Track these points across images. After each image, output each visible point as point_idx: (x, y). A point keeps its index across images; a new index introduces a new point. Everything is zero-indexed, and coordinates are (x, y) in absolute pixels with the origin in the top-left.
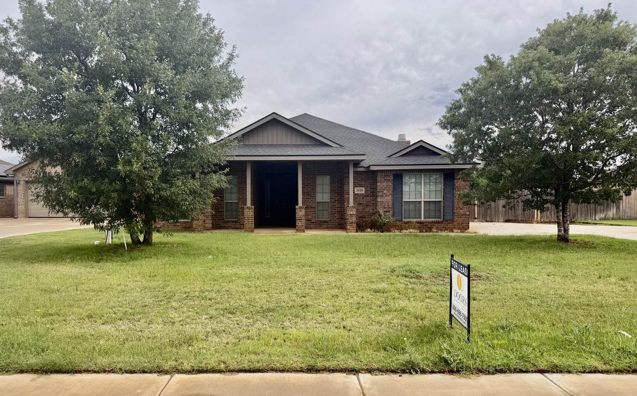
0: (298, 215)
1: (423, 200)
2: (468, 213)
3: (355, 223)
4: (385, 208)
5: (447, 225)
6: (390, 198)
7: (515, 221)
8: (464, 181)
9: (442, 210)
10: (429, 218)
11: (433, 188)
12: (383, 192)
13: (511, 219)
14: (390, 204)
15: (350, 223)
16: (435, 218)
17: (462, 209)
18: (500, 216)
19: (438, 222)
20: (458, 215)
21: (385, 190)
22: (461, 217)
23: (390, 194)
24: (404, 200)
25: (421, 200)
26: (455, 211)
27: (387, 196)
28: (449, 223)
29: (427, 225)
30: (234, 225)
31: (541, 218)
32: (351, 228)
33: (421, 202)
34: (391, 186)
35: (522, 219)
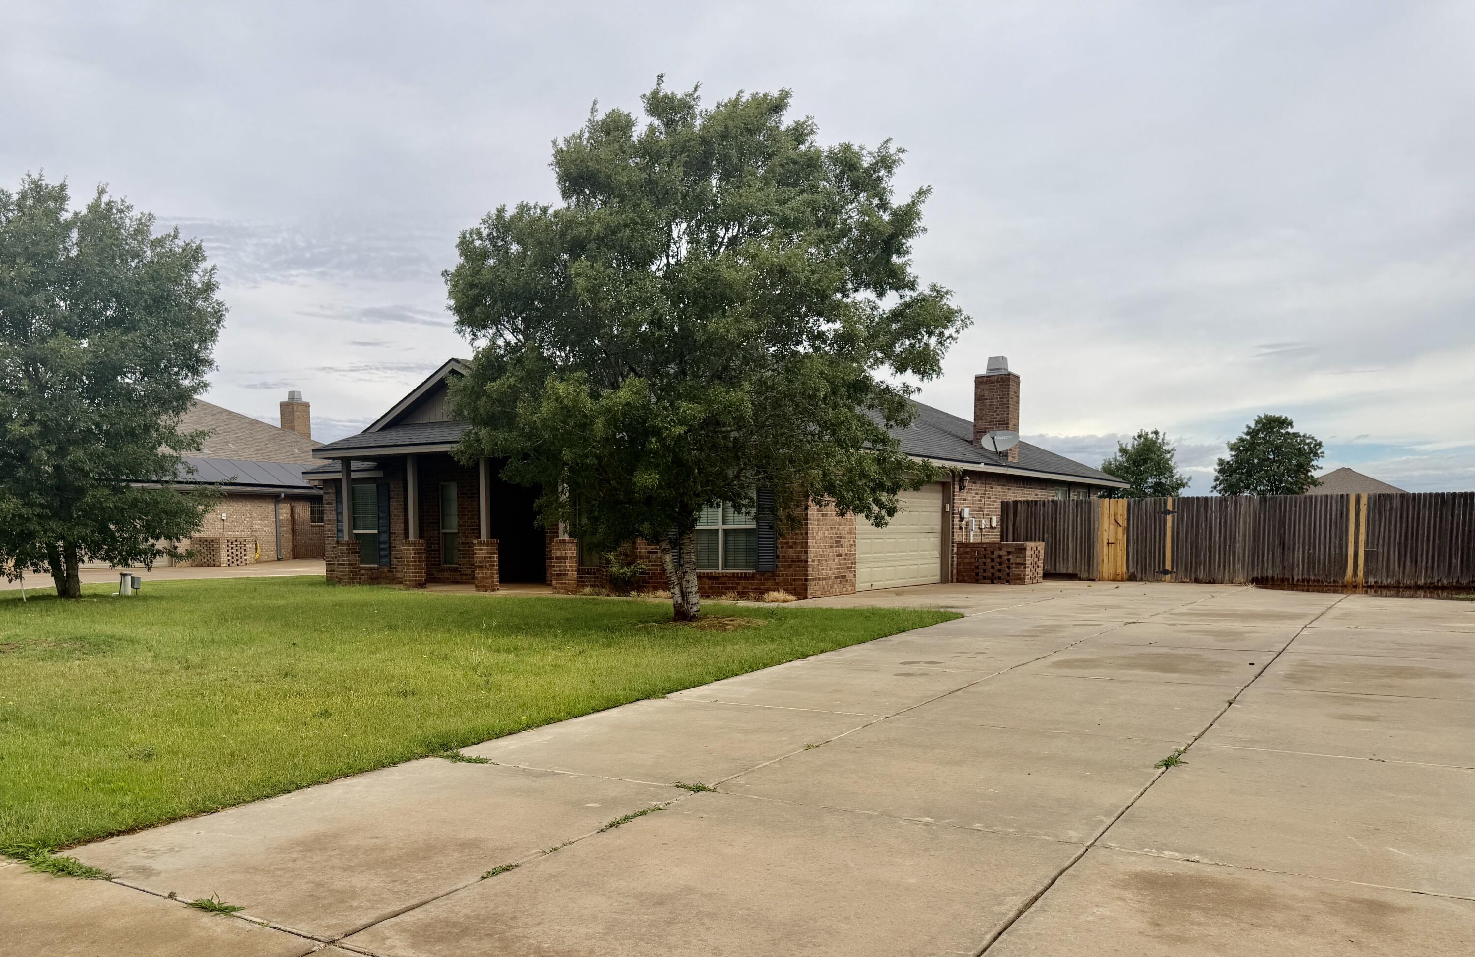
0: (477, 558)
1: (721, 526)
5: (764, 584)
7: (1282, 580)
9: (758, 549)
10: (731, 566)
13: (1270, 574)
16: (746, 567)
17: (792, 547)
18: (1239, 566)
19: (746, 577)
20: (786, 561)
22: (790, 566)
26: (779, 551)
28: (767, 579)
30: (453, 575)
31: (1367, 574)
33: (717, 530)
35: (1306, 576)
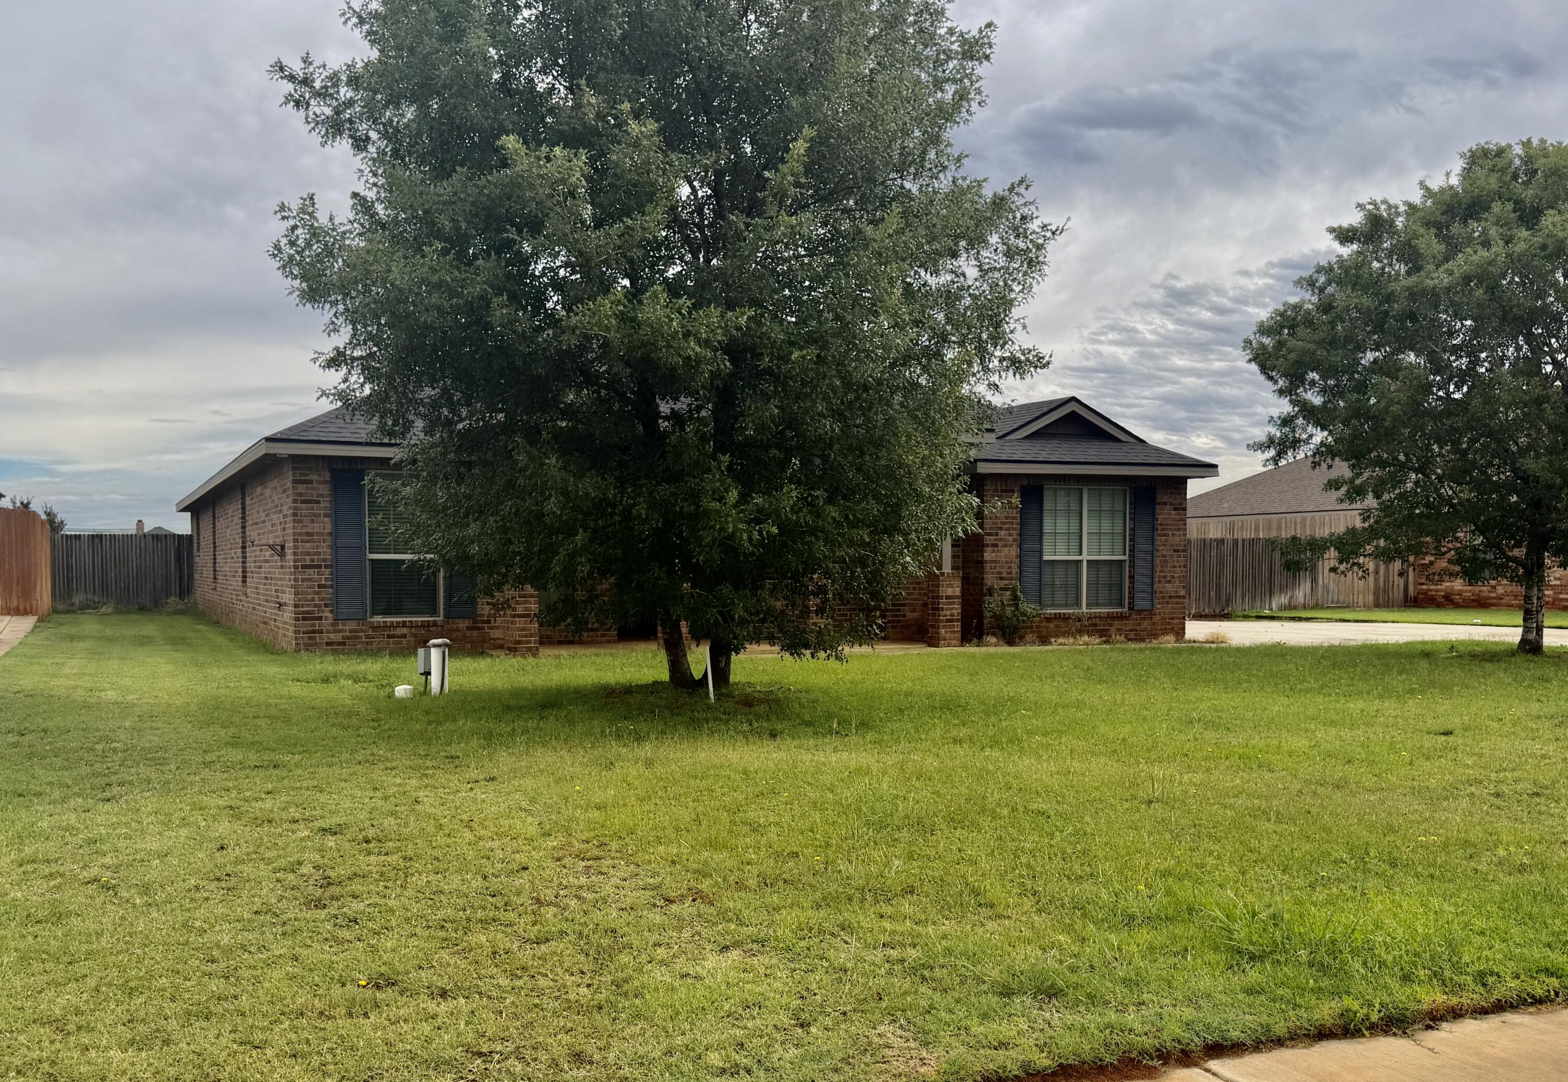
1: (1085, 557)
2: (1182, 593)
3: (957, 621)
4: (1001, 579)
5: (1139, 624)
6: (1014, 551)
8: (1175, 509)
9: (1127, 584)
10: (1097, 605)
11: (1106, 526)
12: (997, 534)
14: (1015, 570)
15: (948, 621)
16: (1110, 605)
17: (1170, 582)
19: (1120, 617)
20: (1163, 598)
21: (1001, 529)
22: (1167, 603)
23: (1014, 540)
24: (1045, 558)
25: (1079, 558)
26: (1156, 586)
27: (1005, 546)
28: (1144, 619)
29: (1096, 625)
32: (949, 635)
33: (1080, 561)
34: (1015, 518)
